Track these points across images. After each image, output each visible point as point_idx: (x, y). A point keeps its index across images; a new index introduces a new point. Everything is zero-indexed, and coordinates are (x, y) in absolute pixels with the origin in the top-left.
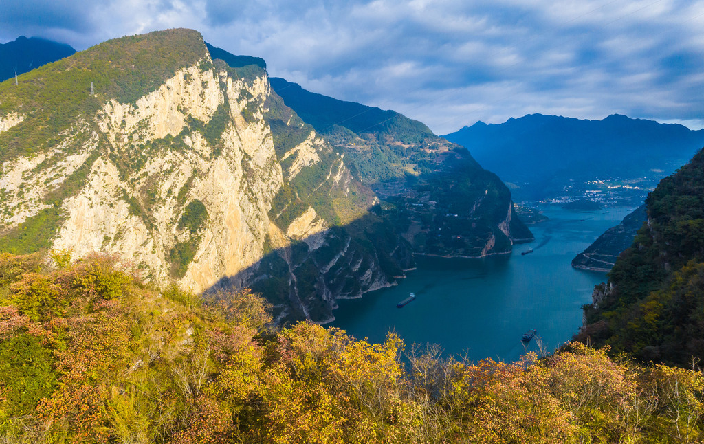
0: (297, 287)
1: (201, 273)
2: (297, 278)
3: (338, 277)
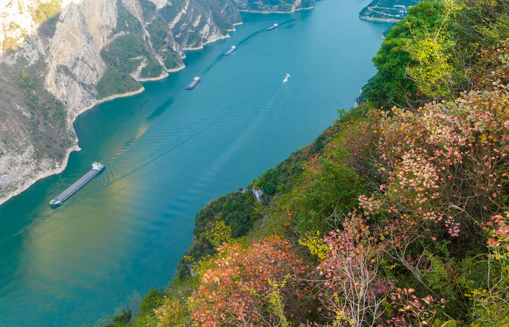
0: (151, 41)
1: (68, 31)
2: (149, 33)
3: (182, 32)
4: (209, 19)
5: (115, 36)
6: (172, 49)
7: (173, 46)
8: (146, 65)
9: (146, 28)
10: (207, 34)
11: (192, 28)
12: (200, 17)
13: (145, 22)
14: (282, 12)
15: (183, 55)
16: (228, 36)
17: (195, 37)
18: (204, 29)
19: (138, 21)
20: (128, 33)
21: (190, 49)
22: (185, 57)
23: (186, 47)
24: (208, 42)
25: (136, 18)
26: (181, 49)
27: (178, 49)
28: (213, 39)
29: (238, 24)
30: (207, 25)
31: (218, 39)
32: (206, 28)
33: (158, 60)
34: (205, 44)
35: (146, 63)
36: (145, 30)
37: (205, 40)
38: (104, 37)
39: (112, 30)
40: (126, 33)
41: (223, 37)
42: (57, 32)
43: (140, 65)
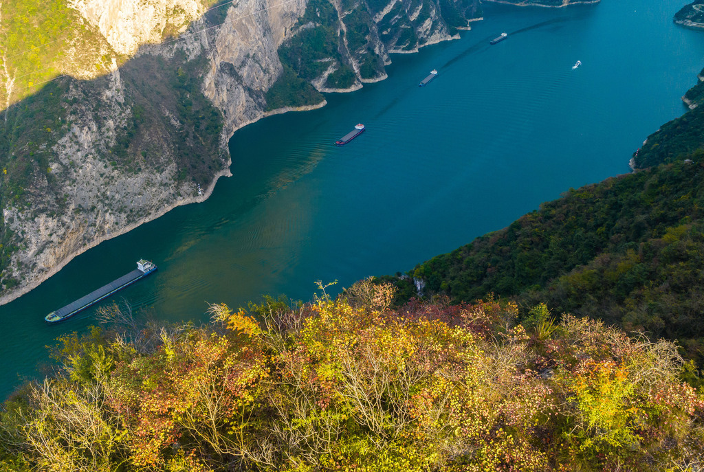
0: (347, 38)
1: (241, 20)
2: (346, 26)
3: (392, 27)
4: (434, 11)
5: (301, 28)
6: (373, 51)
7: (375, 46)
8: (334, 70)
9: (344, 20)
10: (428, 32)
11: (408, 22)
12: (421, 7)
13: (343, 11)
14: (548, 6)
15: (387, 61)
16: (457, 37)
17: (410, 36)
18: (424, 25)
19: (334, 9)
20: (318, 25)
21: (400, 51)
22: (390, 62)
23: (395, 49)
24: (427, 44)
25: (331, 5)
26: (386, 51)
27: (382, 51)
28: (435, 40)
29: (476, 20)
30: (429, 19)
31: (442, 40)
32: (428, 23)
33: (351, 65)
34: (422, 46)
35: (334, 67)
36: (342, 22)
37: (422, 41)
38: (286, 29)
39: (298, 19)
40: (315, 25)
41: (449, 38)
42: (228, 20)
43: (326, 70)
